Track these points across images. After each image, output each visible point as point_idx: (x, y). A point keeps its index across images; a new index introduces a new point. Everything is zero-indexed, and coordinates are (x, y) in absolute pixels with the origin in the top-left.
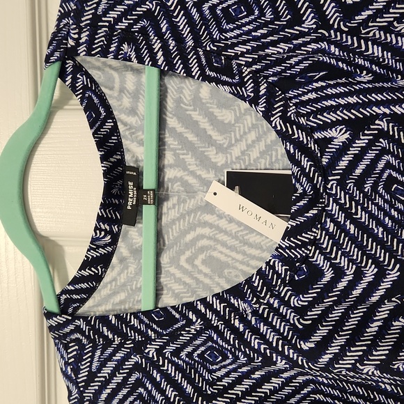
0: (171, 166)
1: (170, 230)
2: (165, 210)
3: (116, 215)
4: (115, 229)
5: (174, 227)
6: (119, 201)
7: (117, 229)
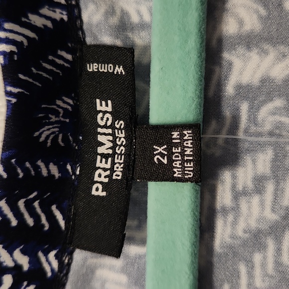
0: (249, 41)
1: (243, 269)
2: (224, 196)
3: (51, 218)
4: (50, 262)
5: (257, 258)
6: (62, 169)
7: (55, 264)
